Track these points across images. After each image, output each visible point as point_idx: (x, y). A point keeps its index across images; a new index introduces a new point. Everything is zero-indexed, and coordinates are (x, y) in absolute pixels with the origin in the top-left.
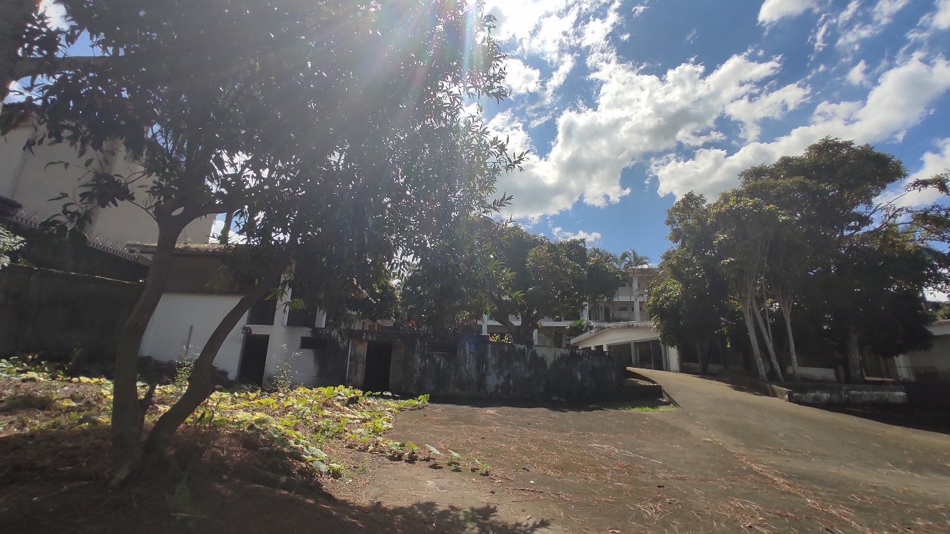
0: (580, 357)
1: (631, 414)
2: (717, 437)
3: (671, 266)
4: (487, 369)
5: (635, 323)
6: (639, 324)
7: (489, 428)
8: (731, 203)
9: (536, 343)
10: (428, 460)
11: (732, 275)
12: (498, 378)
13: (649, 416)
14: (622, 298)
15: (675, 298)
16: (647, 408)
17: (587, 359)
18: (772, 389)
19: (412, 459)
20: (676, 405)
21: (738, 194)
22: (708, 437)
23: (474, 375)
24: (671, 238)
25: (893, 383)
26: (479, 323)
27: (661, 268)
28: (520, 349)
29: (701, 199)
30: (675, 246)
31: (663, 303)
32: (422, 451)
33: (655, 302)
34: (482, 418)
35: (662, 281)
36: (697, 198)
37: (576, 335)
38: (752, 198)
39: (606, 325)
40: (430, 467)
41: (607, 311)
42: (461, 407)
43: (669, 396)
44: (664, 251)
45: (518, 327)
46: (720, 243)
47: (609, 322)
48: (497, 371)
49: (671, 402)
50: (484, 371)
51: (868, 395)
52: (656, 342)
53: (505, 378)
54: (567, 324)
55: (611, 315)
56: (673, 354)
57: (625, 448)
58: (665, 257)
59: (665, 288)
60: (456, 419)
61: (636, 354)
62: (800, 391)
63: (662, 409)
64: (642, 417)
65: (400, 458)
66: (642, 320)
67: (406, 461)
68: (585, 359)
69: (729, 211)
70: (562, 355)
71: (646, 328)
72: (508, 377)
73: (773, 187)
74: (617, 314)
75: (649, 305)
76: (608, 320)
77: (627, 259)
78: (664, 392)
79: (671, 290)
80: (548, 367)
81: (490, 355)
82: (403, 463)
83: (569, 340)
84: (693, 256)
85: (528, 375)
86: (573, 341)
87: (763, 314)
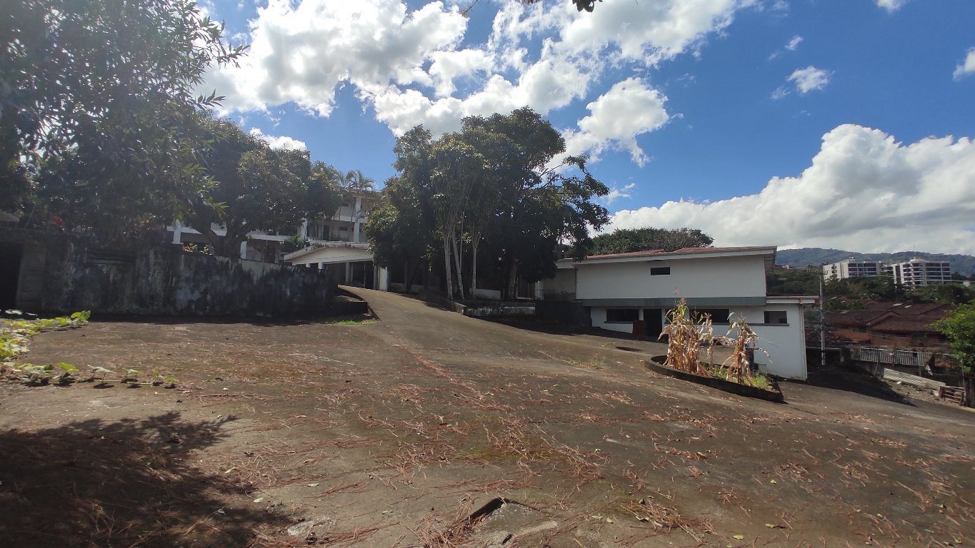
0: (291, 274)
1: (335, 327)
2: (403, 343)
3: (391, 193)
4: (177, 282)
5: (353, 244)
6: (356, 245)
7: (177, 344)
8: (450, 144)
9: (244, 256)
10: (91, 380)
11: (441, 209)
12: (193, 292)
13: (351, 328)
14: (343, 217)
15: (391, 223)
16: (351, 322)
17: (298, 276)
18: (455, 306)
19: (65, 382)
20: (377, 318)
21: (457, 137)
22: (397, 343)
23: (159, 289)
24: (395, 166)
25: (531, 301)
26: (170, 229)
27: (383, 193)
28: (222, 262)
29: (427, 135)
30: (399, 175)
31: (380, 226)
32: (81, 373)
33: (373, 225)
34: (169, 335)
35: (382, 206)
36: (425, 133)
37: (290, 251)
38: (468, 143)
39: (324, 243)
40: (96, 387)
41: (326, 230)
42: (140, 324)
43: (372, 311)
44: (387, 178)
45: (221, 237)
46: (436, 178)
47: (328, 240)
48: (192, 285)
49: (374, 316)
50: (173, 285)
51: (514, 309)
52: (369, 263)
53: (201, 293)
54: (281, 239)
55: (330, 234)
56: (383, 274)
57: (323, 355)
58: (388, 183)
59: (384, 213)
60: (132, 337)
61: (350, 273)
62: (473, 306)
63: (364, 322)
64: (345, 329)
65: (45, 382)
66: (360, 241)
67: (55, 385)
68: (296, 275)
69: (447, 151)
70: (272, 270)
71: (363, 249)
72: (205, 292)
73: (484, 138)
74: (336, 233)
75: (368, 228)
76: (326, 238)
77: (353, 179)
78: (369, 307)
79: (389, 215)
80: (255, 282)
81: (182, 267)
82: (52, 388)
83: (283, 256)
84: (412, 186)
85: (229, 290)
86: (286, 257)
87: (458, 244)
